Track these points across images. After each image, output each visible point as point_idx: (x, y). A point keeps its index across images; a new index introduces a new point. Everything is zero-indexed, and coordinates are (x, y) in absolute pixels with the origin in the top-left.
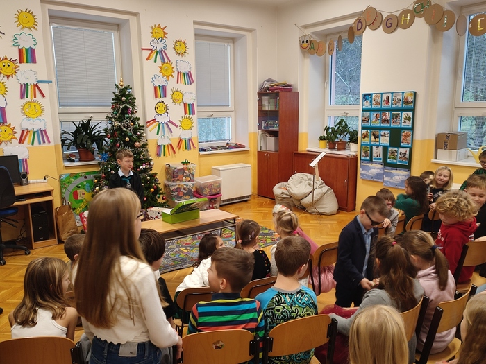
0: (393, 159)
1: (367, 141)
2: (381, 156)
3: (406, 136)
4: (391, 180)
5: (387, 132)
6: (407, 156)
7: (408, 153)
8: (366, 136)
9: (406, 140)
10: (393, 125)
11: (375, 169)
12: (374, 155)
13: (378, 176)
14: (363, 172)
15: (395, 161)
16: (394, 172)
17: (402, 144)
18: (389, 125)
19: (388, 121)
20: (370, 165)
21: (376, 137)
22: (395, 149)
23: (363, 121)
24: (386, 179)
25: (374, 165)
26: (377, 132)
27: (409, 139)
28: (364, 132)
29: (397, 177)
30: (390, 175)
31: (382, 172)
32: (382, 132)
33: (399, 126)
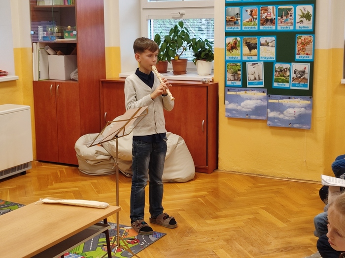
0: (283, 81)
1: (236, 54)
2: (262, 77)
3: (304, 44)
4: (281, 116)
5: (271, 39)
6: (307, 76)
7: (308, 71)
8: (233, 47)
9: (303, 49)
10: (281, 27)
11: (252, 99)
12: (250, 77)
13: (259, 111)
14: (231, 106)
15: (287, 85)
16: (286, 101)
17: (297, 57)
18: (274, 28)
19: (272, 21)
20: (242, 93)
21: (251, 47)
22: (285, 66)
23: (228, 22)
24: (271, 114)
25: (250, 94)
26: (253, 40)
27: (309, 48)
28: (231, 40)
29: (291, 111)
30: (279, 108)
31: (265, 103)
32: (263, 40)
33: (292, 28)
